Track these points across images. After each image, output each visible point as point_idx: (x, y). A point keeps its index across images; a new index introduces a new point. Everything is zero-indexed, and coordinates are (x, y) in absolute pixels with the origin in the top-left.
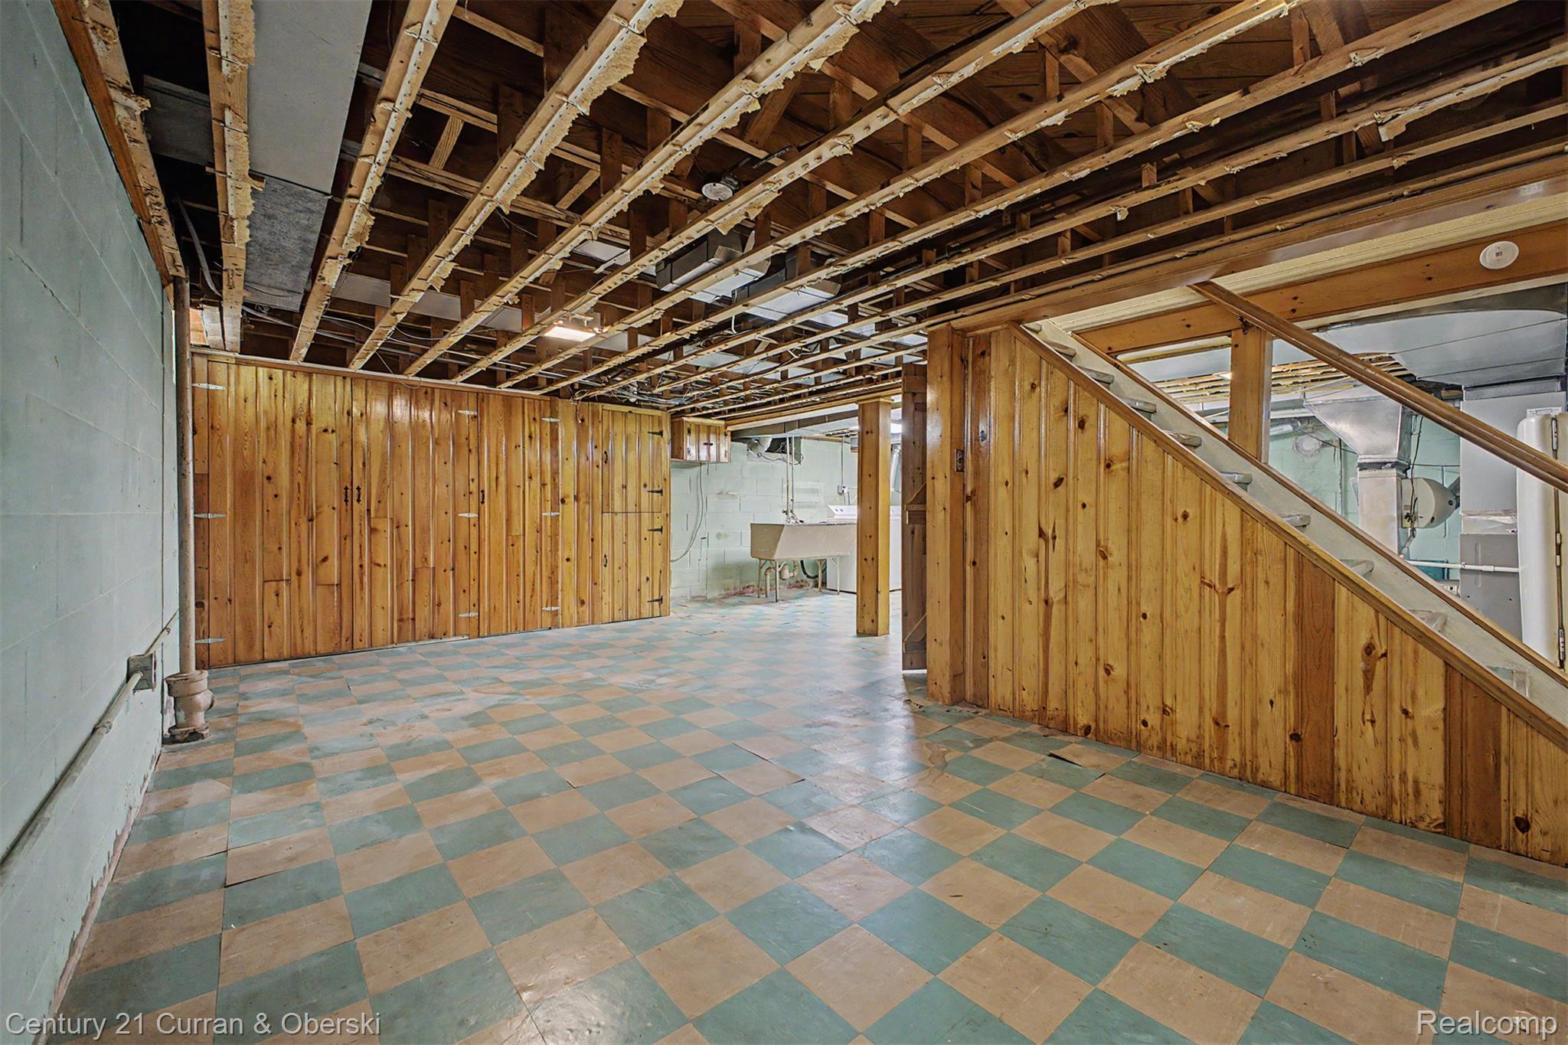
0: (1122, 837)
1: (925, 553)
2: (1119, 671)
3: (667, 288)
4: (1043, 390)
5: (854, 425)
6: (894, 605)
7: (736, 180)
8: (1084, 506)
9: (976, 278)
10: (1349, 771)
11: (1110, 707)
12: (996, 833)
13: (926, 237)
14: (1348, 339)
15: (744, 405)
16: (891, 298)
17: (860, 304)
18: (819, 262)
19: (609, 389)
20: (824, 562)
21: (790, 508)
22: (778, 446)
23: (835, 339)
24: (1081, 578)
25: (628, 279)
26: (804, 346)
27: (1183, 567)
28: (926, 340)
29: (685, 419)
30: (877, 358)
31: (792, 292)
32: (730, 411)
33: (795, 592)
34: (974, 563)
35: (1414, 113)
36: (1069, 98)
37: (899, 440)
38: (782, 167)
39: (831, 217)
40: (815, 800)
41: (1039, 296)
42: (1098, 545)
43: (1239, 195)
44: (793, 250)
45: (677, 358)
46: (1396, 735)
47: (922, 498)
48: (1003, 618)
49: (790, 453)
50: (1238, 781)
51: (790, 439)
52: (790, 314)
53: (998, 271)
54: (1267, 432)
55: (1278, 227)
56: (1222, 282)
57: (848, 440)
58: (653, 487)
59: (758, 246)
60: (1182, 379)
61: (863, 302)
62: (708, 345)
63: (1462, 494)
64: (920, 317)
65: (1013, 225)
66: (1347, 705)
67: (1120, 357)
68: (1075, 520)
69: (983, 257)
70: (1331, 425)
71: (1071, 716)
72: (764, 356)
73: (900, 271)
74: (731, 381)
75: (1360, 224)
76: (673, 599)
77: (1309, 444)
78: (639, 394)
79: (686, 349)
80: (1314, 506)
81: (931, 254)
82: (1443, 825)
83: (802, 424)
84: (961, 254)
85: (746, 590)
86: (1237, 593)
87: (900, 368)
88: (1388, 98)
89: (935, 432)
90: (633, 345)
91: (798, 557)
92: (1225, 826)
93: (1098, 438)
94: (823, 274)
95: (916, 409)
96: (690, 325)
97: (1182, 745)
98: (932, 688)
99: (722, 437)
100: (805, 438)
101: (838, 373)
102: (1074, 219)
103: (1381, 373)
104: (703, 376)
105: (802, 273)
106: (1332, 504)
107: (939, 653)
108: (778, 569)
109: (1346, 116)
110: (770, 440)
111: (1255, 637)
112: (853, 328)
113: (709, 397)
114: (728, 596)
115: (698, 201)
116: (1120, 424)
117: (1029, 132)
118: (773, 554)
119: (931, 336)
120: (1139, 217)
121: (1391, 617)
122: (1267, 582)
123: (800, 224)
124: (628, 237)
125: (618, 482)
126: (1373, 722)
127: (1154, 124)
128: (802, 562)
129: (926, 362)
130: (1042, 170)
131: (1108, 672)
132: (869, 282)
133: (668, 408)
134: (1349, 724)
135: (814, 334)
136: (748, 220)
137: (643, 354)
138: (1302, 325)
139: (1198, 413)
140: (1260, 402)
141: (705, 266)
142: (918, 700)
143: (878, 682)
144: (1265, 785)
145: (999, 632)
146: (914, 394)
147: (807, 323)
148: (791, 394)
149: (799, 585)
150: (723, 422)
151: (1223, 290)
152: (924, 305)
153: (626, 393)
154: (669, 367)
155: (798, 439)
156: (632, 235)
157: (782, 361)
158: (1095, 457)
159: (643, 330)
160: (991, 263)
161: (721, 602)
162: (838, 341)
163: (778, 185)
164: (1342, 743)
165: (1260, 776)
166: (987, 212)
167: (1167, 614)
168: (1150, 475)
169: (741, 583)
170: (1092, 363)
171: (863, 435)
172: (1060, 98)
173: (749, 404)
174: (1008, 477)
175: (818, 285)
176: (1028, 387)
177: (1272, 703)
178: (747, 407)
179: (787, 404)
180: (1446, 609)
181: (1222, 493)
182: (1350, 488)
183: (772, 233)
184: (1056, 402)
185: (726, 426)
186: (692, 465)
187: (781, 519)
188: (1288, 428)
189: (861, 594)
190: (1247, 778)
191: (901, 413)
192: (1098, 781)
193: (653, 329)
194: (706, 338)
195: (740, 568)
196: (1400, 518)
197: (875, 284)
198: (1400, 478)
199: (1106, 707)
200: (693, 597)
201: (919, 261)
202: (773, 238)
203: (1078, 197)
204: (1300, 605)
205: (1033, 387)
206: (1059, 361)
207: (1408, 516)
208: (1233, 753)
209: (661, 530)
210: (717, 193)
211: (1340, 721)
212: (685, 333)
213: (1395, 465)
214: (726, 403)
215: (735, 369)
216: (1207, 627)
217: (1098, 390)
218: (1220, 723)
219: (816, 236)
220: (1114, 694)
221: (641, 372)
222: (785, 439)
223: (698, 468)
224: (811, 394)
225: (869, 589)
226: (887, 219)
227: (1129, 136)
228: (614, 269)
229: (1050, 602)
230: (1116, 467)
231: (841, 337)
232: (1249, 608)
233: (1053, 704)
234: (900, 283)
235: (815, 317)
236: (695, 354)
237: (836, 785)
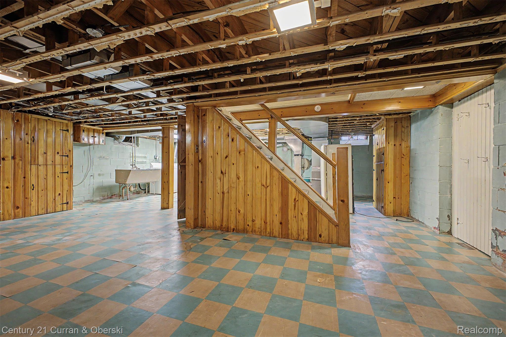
0: (242, 259)
1: (185, 179)
2: (242, 211)
3: (69, 68)
4: (222, 129)
5: (160, 134)
6: (175, 198)
7: (104, 31)
8: (233, 164)
9: (201, 90)
10: (291, 230)
11: (240, 222)
12: (205, 267)
13: (184, 73)
14: (292, 124)
15: (112, 122)
16: (173, 91)
17: (161, 91)
18: (144, 73)
19: (35, 108)
20: (148, 184)
21: (134, 164)
22: (128, 140)
23: (152, 102)
24: (232, 185)
25: (44, 59)
26: (139, 103)
27: (258, 180)
28: (185, 108)
29: (81, 125)
30: (168, 112)
31: (132, 81)
32: (105, 124)
33: (136, 195)
34: (202, 182)
35: (303, 71)
36: (227, 41)
37: (177, 141)
38: (124, 32)
39: (147, 57)
40: (140, 273)
41: (221, 100)
42: (237, 175)
43: (270, 82)
44: (132, 65)
45: (75, 99)
46: (300, 220)
47: (184, 161)
48: (210, 199)
49: (134, 143)
50: (269, 237)
51: (134, 137)
52: (131, 90)
53: (208, 89)
54: (276, 146)
55: (278, 93)
56: (266, 104)
57: (158, 139)
58: (63, 153)
59: (116, 60)
60: (258, 130)
61: (162, 90)
62: (92, 96)
63: (312, 162)
64: (183, 99)
65: (212, 76)
66: (291, 213)
67: (243, 122)
68: (231, 168)
69: (203, 84)
70: (289, 144)
71: (229, 226)
72: (120, 104)
73: (176, 82)
74: (105, 112)
75: (294, 96)
76: (74, 202)
77: (285, 149)
78: (54, 112)
79: (81, 96)
80: (285, 165)
81: (186, 79)
82: (308, 239)
83: (139, 132)
84: (196, 81)
85: (112, 197)
86: (269, 187)
87: (177, 116)
88: (299, 66)
89: (189, 139)
90: (49, 89)
91: (137, 182)
92: (265, 250)
93: (237, 145)
94: (145, 77)
95: (182, 131)
96: (82, 86)
97: (257, 229)
98: (188, 224)
99: (101, 134)
100: (140, 137)
101: (153, 115)
102: (229, 78)
103: (298, 133)
104: (91, 108)
105: (136, 75)
106: (290, 165)
107: (190, 212)
108: (128, 188)
109: (290, 68)
110: (125, 137)
111: (273, 198)
112: (159, 99)
113: (94, 117)
114: (104, 199)
115: (84, 34)
116: (242, 141)
117: (215, 48)
118: (126, 182)
119: (187, 107)
120: (247, 82)
121: (299, 191)
122: (275, 184)
123: (135, 56)
124: (44, 40)
125: (42, 150)
126: (296, 217)
127: (250, 56)
128: (139, 184)
129: (185, 115)
130: (221, 61)
131: (239, 212)
132: (164, 84)
133: (72, 120)
134: (291, 219)
135: (142, 99)
136: (110, 48)
137: (56, 95)
138: (283, 119)
139: (262, 139)
140: (275, 138)
141: (89, 62)
142: (184, 229)
143: (169, 225)
144: (275, 237)
145: (209, 203)
146: (182, 126)
147: (139, 94)
148: (133, 120)
149: (138, 193)
150: (101, 128)
151: (266, 106)
152: (185, 96)
153: (46, 111)
154: (71, 102)
155: (137, 138)
156: (46, 39)
157: (129, 107)
158: (236, 150)
159: (56, 84)
160: (206, 86)
161: (100, 202)
162: (153, 103)
163: (123, 38)
164: (290, 224)
165: (274, 235)
166: (204, 70)
167: (254, 194)
168: (250, 155)
169: (111, 193)
170: (236, 122)
171: (163, 138)
172: (224, 40)
173: (114, 122)
174: (212, 155)
175: (144, 81)
176: (218, 127)
177: (276, 215)
178: (113, 123)
179: (132, 124)
180: (308, 188)
181: (266, 161)
182: (293, 160)
183: (122, 57)
184: (226, 133)
185: (103, 130)
186: (85, 145)
187: (130, 168)
188: (281, 145)
189: (163, 194)
190: (271, 235)
191: (177, 131)
192: (236, 244)
193: (62, 84)
194: (92, 93)
195: (110, 188)
196: (302, 168)
197: (166, 85)
198: (302, 158)
199: (239, 222)
200: (86, 201)
201: (182, 81)
202: (122, 58)
203: (231, 72)
204: (282, 190)
205: (219, 127)
206: (227, 120)
207: (303, 167)
208: (268, 230)
209: (68, 173)
210: (94, 34)
211: (289, 218)
212: (80, 89)
213: (301, 155)
214: (103, 121)
215: (106, 107)
216: (263, 197)
217: (236, 130)
218: (265, 223)
219: (141, 62)
220: (240, 218)
221: (54, 103)
222: (132, 137)
223: (88, 147)
224: (142, 121)
225: (166, 193)
226: (170, 63)
227: (243, 58)
228: (36, 53)
229: (224, 193)
230: (242, 153)
231: (153, 102)
232: (271, 191)
233: (224, 224)
234: (176, 87)
235: (143, 93)
236: (85, 98)
237: (150, 264)
